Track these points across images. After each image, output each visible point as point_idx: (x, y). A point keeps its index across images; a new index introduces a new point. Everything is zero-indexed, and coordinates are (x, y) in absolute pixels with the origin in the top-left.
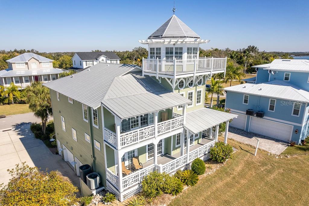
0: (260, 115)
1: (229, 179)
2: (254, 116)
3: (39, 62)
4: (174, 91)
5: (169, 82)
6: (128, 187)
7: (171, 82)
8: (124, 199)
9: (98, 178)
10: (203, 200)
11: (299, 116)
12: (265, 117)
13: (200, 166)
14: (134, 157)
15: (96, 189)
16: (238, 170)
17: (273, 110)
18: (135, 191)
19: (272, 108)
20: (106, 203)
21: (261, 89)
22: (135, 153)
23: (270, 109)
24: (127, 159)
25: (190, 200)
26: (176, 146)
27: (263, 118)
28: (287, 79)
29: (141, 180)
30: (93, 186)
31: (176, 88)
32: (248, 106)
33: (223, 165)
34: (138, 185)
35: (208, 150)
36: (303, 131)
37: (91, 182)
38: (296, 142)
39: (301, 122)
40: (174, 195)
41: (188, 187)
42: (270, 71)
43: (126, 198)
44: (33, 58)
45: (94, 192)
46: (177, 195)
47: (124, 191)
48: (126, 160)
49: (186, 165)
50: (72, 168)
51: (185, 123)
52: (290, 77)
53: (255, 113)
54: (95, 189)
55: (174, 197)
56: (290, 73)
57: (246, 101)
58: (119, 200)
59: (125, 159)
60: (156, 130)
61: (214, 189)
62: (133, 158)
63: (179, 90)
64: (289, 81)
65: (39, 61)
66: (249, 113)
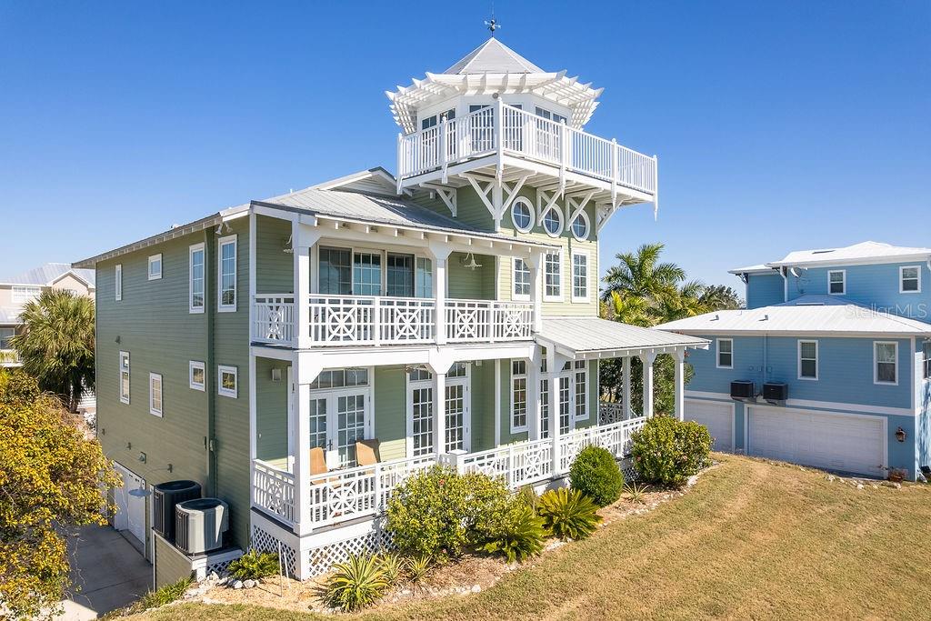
0: (776, 393)
1: (708, 529)
2: (755, 403)
3: (88, 289)
4: (498, 228)
5: (483, 195)
6: (330, 520)
7: (490, 196)
8: (314, 569)
9: (220, 510)
10: (623, 580)
11: (897, 384)
12: (789, 402)
13: (600, 468)
14: (361, 440)
15: (208, 553)
16: (738, 508)
17: (814, 376)
18: (359, 547)
19: (809, 369)
20: (239, 584)
21: (766, 316)
22: (366, 426)
23: (803, 375)
24: (335, 442)
25: (574, 577)
26: (514, 430)
27: (785, 405)
28: (837, 288)
29: (385, 505)
30: (198, 541)
31: (506, 223)
32: (733, 372)
33: (682, 495)
34: (371, 522)
35: (622, 447)
36: (920, 435)
37: (190, 518)
38: (905, 471)
39: (908, 403)
40: (511, 562)
41: (562, 543)
42: (785, 269)
43: (322, 566)
44: (70, 275)
45: (200, 565)
46: (524, 562)
47: (316, 531)
48: (331, 444)
49: (552, 480)
50: (136, 544)
51: (538, 327)
52: (844, 282)
53: (758, 391)
54: (206, 553)
55: (514, 566)
56: (844, 271)
57: (725, 360)
58: (292, 576)
59: (328, 443)
60: (442, 323)
61: (662, 549)
62: (358, 444)
63: (516, 230)
64: (844, 293)
65: (87, 286)
66: (741, 391)
